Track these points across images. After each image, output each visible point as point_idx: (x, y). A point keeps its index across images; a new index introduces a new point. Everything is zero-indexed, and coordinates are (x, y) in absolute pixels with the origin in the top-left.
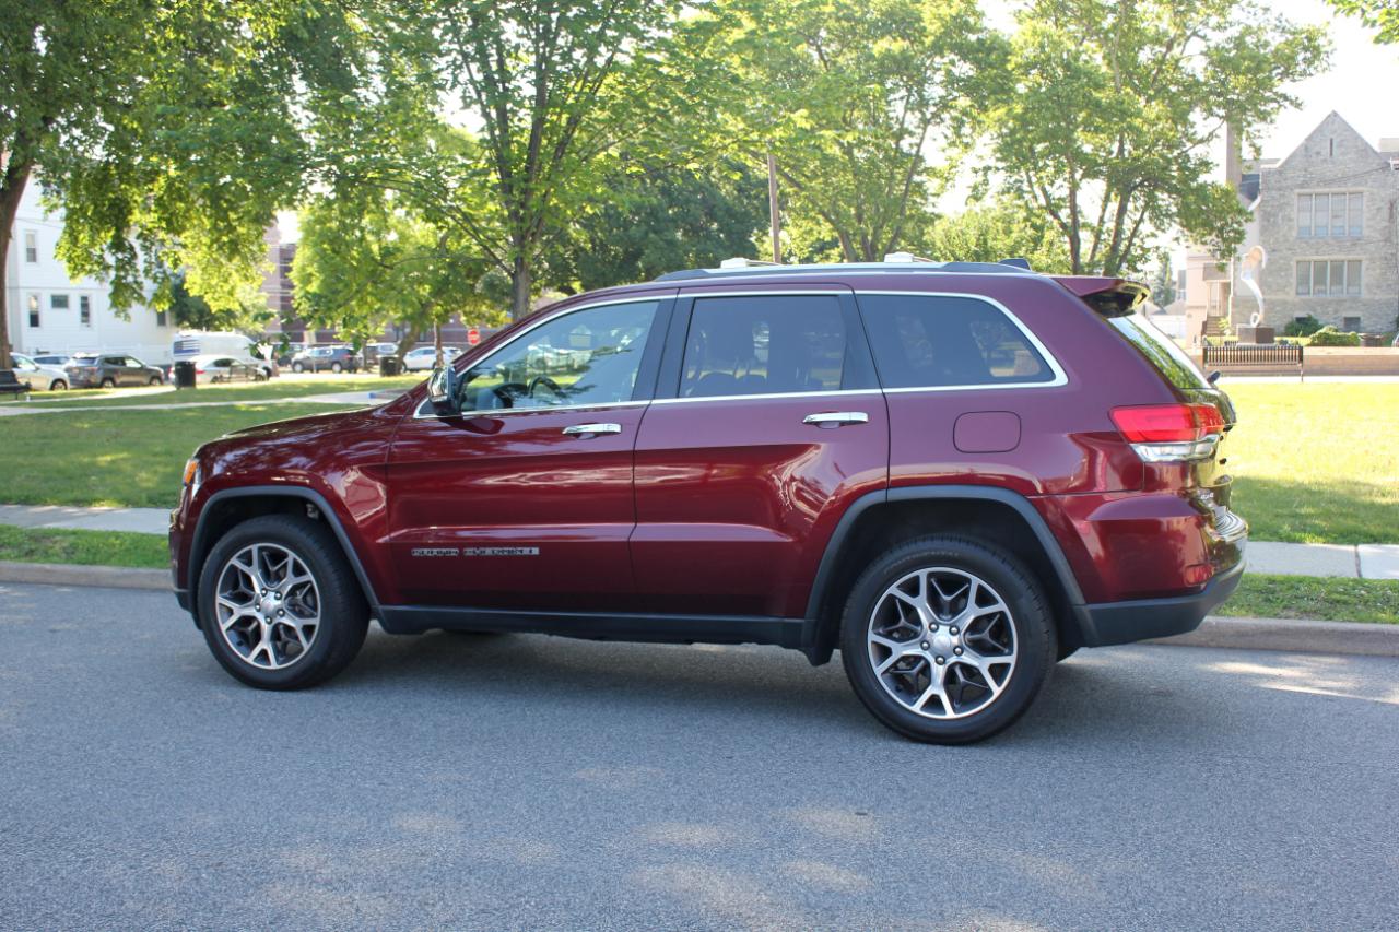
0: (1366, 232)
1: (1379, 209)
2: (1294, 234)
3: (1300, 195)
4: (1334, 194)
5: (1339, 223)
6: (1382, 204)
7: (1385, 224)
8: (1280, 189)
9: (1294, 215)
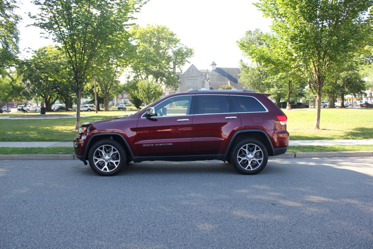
0: (199, 87)
1: (201, 83)
2: (186, 87)
3: (187, 79)
4: (193, 79)
5: (194, 85)
6: (201, 82)
7: (202, 85)
8: (183, 78)
9: (186, 83)
